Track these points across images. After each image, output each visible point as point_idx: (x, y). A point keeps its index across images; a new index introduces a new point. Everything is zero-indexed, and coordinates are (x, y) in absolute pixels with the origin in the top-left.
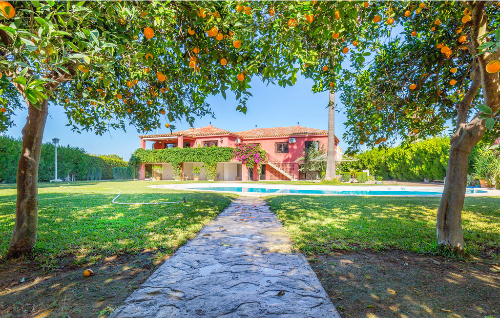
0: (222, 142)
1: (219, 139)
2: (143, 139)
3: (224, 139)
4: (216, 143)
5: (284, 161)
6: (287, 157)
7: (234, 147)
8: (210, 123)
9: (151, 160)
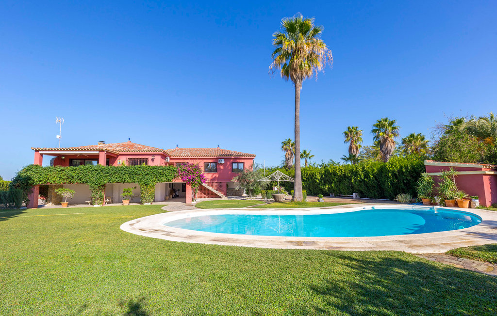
0: (153, 160)
1: (150, 157)
2: (40, 152)
3: (156, 157)
4: (146, 161)
5: (211, 180)
6: (214, 176)
7: (164, 165)
8: (129, 139)
9: (53, 179)
